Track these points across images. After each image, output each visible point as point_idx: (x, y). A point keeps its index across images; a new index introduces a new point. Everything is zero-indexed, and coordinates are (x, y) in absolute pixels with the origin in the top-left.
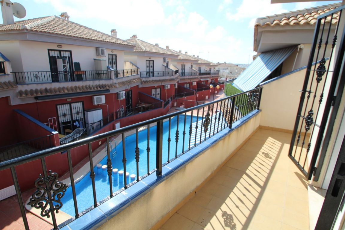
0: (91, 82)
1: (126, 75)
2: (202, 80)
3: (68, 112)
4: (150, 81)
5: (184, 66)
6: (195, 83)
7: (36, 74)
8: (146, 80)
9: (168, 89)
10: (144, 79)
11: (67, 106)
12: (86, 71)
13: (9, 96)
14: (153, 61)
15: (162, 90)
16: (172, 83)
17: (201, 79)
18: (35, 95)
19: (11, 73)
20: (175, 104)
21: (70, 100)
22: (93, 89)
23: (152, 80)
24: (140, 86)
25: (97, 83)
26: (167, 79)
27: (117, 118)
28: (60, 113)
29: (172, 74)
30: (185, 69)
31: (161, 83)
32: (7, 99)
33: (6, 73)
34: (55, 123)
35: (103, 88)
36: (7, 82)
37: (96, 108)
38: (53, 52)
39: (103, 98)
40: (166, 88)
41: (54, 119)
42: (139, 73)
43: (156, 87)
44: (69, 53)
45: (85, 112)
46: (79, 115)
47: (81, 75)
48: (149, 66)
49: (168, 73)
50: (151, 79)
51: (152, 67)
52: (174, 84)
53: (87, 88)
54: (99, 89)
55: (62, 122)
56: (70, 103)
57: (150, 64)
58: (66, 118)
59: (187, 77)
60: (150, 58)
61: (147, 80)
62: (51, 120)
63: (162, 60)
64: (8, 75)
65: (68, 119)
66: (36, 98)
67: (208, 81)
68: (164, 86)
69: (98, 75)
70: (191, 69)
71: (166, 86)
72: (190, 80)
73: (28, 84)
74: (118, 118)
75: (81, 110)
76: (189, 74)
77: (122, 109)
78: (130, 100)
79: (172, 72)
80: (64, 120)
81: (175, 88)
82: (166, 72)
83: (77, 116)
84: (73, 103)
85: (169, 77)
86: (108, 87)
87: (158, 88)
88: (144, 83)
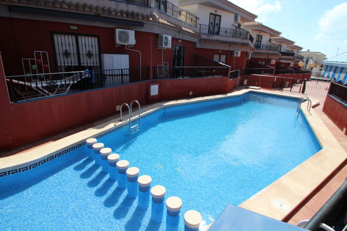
2: (282, 61)
3: (72, 50)
4: (212, 40)
5: (260, 37)
6: (274, 61)
8: (207, 38)
9: (237, 58)
10: (204, 37)
11: (69, 40)
14: (220, 16)
15: (228, 57)
16: (245, 49)
17: (280, 61)
20: (245, 81)
21: (76, 28)
22: (114, 13)
23: (216, 39)
24: (198, 46)
25: (124, 7)
26: (238, 43)
27: (155, 77)
28: (59, 49)
29: (246, 36)
30: (261, 42)
31: (229, 46)
34: (45, 62)
35: (133, 17)
37: (121, 50)
39: (131, 34)
40: (235, 55)
41: (44, 55)
42: (198, 26)
43: (220, 51)
45: (101, 54)
46: (92, 59)
48: (213, 23)
49: (240, 34)
50: (215, 37)
51: (217, 24)
52: (247, 52)
54: (125, 17)
56: (76, 34)
57: (216, 20)
58: (69, 59)
59: (264, 51)
60: (216, 11)
61: (209, 39)
62: (38, 55)
63: (233, 16)
65: (72, 61)
66: (10, 8)
67: (289, 64)
68: (232, 51)
70: (269, 42)
71: (236, 51)
72: (268, 56)
74: (157, 78)
75: (95, 51)
76: (267, 47)
77: (165, 66)
78: (182, 61)
79: (246, 34)
80: (66, 62)
81: (248, 59)
82: (238, 32)
83: (88, 59)
84: (82, 35)
85: (241, 40)
86: (140, 18)
87: (223, 54)
88: (203, 41)
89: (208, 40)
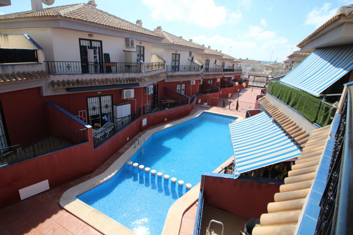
0: (122, 74)
1: (154, 68)
2: (225, 76)
3: (97, 106)
4: (176, 75)
5: (208, 61)
6: (219, 79)
7: (68, 65)
8: (172, 75)
9: (193, 85)
10: (170, 74)
11: (96, 99)
12: (116, 63)
13: (42, 87)
14: (179, 55)
15: (187, 85)
16: (198, 78)
18: (67, 86)
19: (44, 62)
20: (199, 101)
21: (100, 93)
22: (123, 82)
23: (178, 75)
24: (166, 81)
25: (127, 75)
26: (193, 75)
27: (144, 114)
28: (90, 106)
29: (198, 69)
30: (209, 64)
31: (187, 78)
32: (39, 89)
33: (39, 62)
34: (85, 117)
35: (133, 81)
36: (40, 71)
37: (125, 102)
38: (84, 41)
39: (132, 91)
40: (191, 84)
41: (84, 112)
42: (166, 67)
43: (181, 82)
44: (99, 43)
45: (114, 106)
46: (108, 109)
47: (110, 66)
48: (175, 60)
49: (194, 68)
50: (177, 73)
51: (177, 61)
52: (199, 80)
53: (117, 81)
54: (129, 82)
55: (92, 115)
56: (100, 96)
57: (176, 58)
58: (95, 111)
59: (212, 73)
60: (176, 52)
62: (81, 113)
63: (188, 53)
64: (41, 64)
65: (97, 112)
66: (68, 89)
67: (231, 78)
68: (189, 81)
69: (128, 67)
70: (215, 65)
71: (192, 81)
72: (214, 77)
73: (60, 75)
75: (110, 104)
76: (213, 70)
77: (148, 104)
78: (156, 95)
79: (198, 67)
80: (94, 113)
81: (200, 84)
82: (192, 67)
83: (106, 109)
84: (103, 96)
85: (195, 72)
86: (137, 81)
87: (183, 83)
88: (170, 77)
89: (173, 75)
